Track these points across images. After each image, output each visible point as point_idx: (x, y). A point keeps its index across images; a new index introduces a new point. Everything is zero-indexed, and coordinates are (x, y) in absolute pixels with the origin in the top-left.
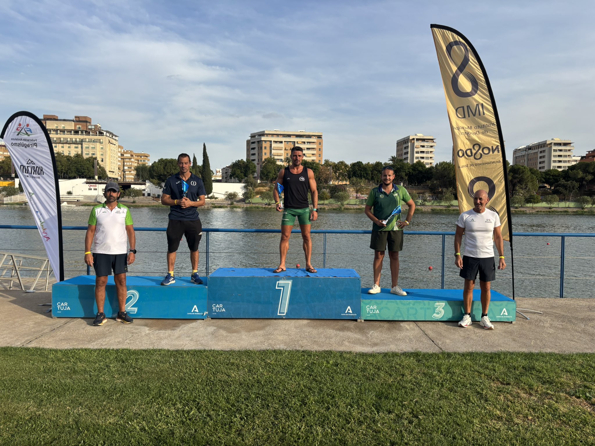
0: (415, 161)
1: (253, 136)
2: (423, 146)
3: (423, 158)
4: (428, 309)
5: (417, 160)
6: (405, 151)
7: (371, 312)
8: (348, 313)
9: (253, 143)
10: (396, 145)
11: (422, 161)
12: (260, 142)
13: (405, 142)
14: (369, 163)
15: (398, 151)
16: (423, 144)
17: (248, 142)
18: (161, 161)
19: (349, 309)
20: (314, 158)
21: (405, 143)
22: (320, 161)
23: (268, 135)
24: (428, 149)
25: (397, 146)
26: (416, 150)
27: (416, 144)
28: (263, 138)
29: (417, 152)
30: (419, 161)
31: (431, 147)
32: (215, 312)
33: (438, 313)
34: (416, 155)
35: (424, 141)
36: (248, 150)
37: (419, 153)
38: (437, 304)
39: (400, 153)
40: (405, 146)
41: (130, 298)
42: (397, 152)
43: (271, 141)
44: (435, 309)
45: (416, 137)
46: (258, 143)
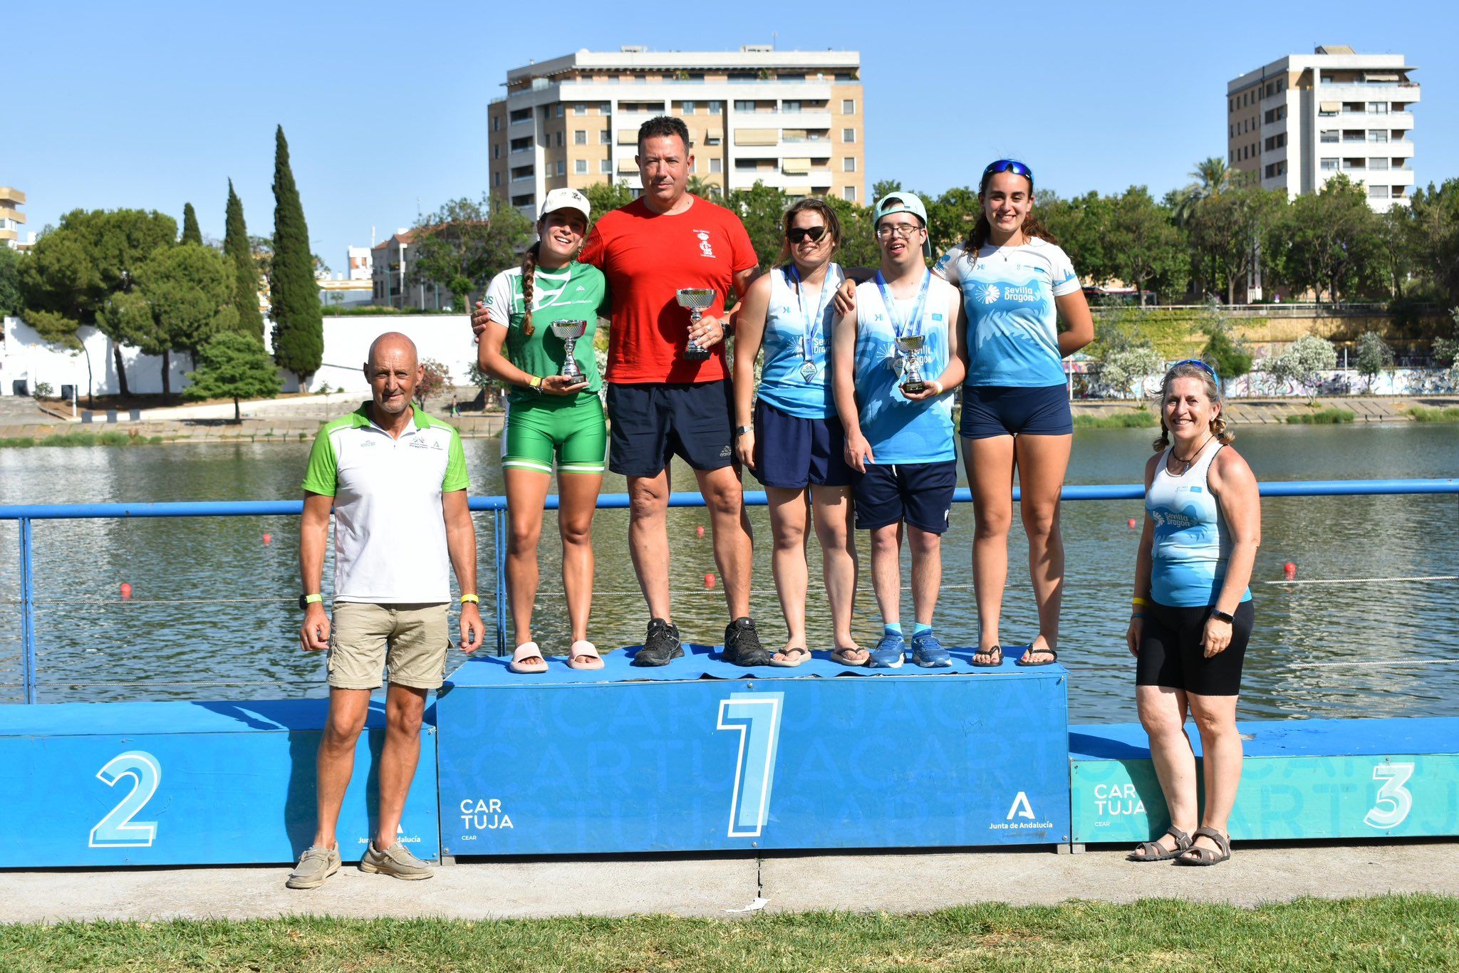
0: (1321, 179)
1: (520, 82)
2: (1357, 107)
3: (1357, 162)
4: (1347, 789)
5: (1331, 174)
6: (1267, 131)
7: (1114, 809)
8: (1017, 819)
9: (523, 114)
10: (1225, 101)
11: (1354, 175)
12: (553, 111)
13: (1269, 88)
14: (1093, 194)
15: (1234, 132)
16: (1354, 92)
17: (496, 112)
18: (73, 222)
19: (1021, 803)
20: (820, 177)
21: (1270, 93)
22: (850, 189)
23: (588, 73)
24: (1382, 117)
25: (1231, 110)
26: (1321, 124)
27: (1326, 94)
28: (568, 91)
29: (1329, 137)
30: (1343, 182)
31: (1398, 106)
32: (473, 830)
33: (1387, 807)
34: (1322, 150)
35: (1361, 80)
36: (496, 152)
37: (1336, 140)
38: (1382, 768)
39: (1246, 140)
40: (1266, 105)
41: (126, 785)
42: (1231, 135)
43: (608, 103)
44: (1372, 788)
45: (1318, 63)
46: (547, 115)
